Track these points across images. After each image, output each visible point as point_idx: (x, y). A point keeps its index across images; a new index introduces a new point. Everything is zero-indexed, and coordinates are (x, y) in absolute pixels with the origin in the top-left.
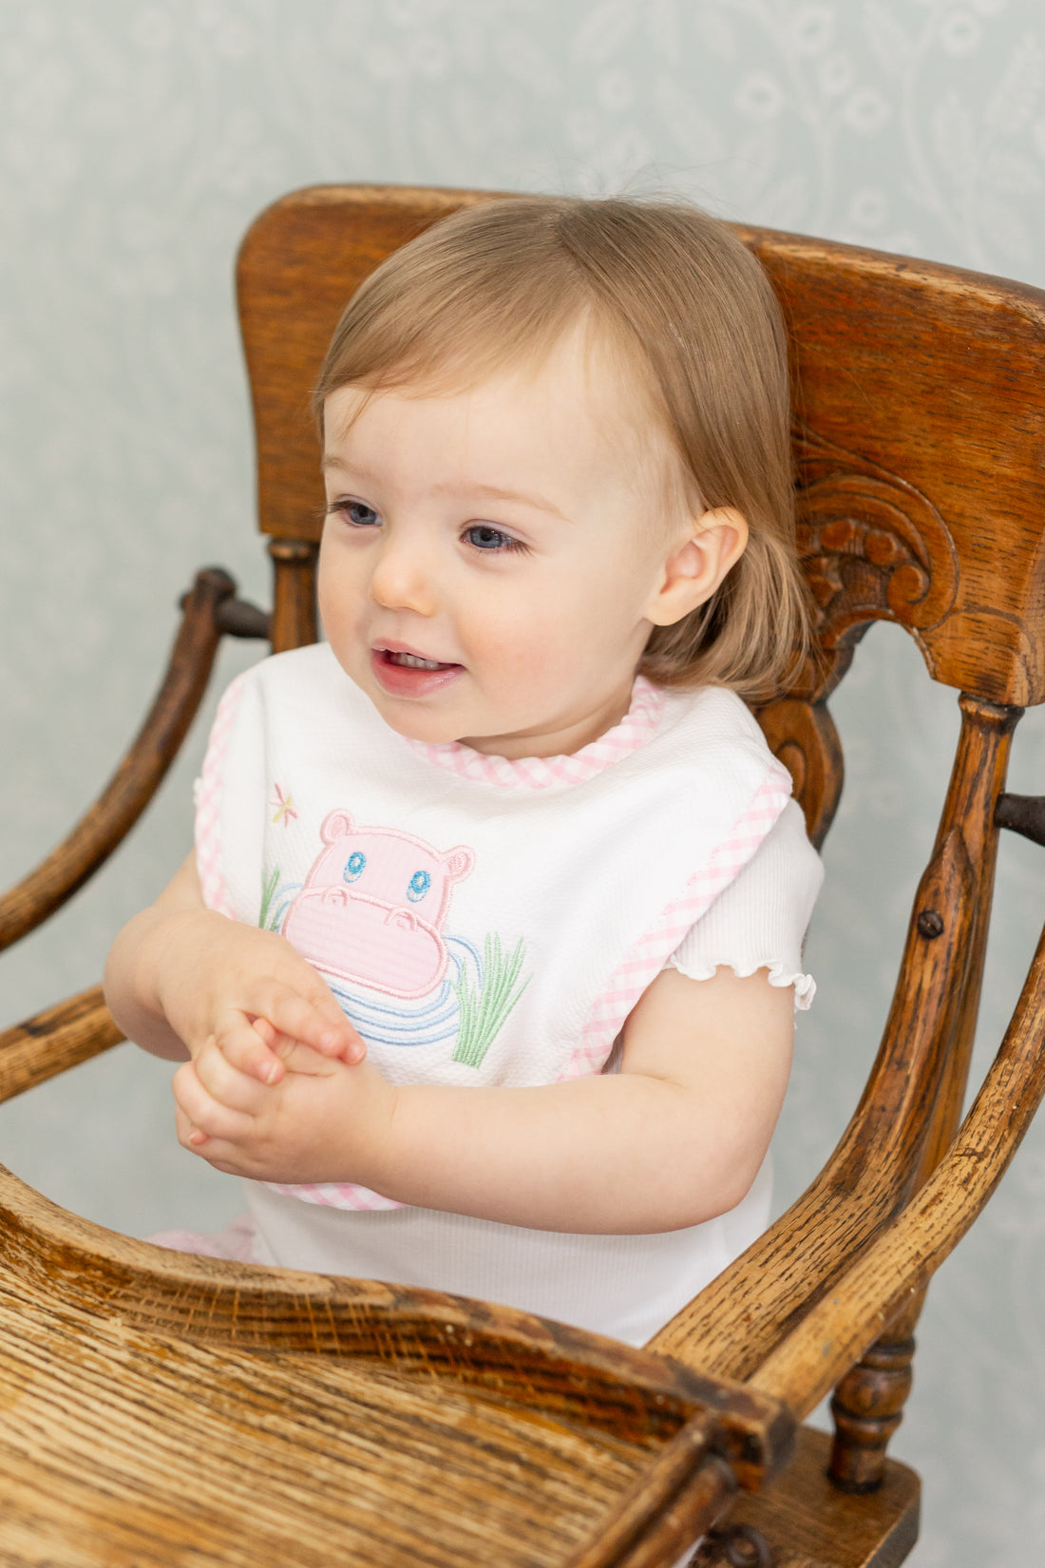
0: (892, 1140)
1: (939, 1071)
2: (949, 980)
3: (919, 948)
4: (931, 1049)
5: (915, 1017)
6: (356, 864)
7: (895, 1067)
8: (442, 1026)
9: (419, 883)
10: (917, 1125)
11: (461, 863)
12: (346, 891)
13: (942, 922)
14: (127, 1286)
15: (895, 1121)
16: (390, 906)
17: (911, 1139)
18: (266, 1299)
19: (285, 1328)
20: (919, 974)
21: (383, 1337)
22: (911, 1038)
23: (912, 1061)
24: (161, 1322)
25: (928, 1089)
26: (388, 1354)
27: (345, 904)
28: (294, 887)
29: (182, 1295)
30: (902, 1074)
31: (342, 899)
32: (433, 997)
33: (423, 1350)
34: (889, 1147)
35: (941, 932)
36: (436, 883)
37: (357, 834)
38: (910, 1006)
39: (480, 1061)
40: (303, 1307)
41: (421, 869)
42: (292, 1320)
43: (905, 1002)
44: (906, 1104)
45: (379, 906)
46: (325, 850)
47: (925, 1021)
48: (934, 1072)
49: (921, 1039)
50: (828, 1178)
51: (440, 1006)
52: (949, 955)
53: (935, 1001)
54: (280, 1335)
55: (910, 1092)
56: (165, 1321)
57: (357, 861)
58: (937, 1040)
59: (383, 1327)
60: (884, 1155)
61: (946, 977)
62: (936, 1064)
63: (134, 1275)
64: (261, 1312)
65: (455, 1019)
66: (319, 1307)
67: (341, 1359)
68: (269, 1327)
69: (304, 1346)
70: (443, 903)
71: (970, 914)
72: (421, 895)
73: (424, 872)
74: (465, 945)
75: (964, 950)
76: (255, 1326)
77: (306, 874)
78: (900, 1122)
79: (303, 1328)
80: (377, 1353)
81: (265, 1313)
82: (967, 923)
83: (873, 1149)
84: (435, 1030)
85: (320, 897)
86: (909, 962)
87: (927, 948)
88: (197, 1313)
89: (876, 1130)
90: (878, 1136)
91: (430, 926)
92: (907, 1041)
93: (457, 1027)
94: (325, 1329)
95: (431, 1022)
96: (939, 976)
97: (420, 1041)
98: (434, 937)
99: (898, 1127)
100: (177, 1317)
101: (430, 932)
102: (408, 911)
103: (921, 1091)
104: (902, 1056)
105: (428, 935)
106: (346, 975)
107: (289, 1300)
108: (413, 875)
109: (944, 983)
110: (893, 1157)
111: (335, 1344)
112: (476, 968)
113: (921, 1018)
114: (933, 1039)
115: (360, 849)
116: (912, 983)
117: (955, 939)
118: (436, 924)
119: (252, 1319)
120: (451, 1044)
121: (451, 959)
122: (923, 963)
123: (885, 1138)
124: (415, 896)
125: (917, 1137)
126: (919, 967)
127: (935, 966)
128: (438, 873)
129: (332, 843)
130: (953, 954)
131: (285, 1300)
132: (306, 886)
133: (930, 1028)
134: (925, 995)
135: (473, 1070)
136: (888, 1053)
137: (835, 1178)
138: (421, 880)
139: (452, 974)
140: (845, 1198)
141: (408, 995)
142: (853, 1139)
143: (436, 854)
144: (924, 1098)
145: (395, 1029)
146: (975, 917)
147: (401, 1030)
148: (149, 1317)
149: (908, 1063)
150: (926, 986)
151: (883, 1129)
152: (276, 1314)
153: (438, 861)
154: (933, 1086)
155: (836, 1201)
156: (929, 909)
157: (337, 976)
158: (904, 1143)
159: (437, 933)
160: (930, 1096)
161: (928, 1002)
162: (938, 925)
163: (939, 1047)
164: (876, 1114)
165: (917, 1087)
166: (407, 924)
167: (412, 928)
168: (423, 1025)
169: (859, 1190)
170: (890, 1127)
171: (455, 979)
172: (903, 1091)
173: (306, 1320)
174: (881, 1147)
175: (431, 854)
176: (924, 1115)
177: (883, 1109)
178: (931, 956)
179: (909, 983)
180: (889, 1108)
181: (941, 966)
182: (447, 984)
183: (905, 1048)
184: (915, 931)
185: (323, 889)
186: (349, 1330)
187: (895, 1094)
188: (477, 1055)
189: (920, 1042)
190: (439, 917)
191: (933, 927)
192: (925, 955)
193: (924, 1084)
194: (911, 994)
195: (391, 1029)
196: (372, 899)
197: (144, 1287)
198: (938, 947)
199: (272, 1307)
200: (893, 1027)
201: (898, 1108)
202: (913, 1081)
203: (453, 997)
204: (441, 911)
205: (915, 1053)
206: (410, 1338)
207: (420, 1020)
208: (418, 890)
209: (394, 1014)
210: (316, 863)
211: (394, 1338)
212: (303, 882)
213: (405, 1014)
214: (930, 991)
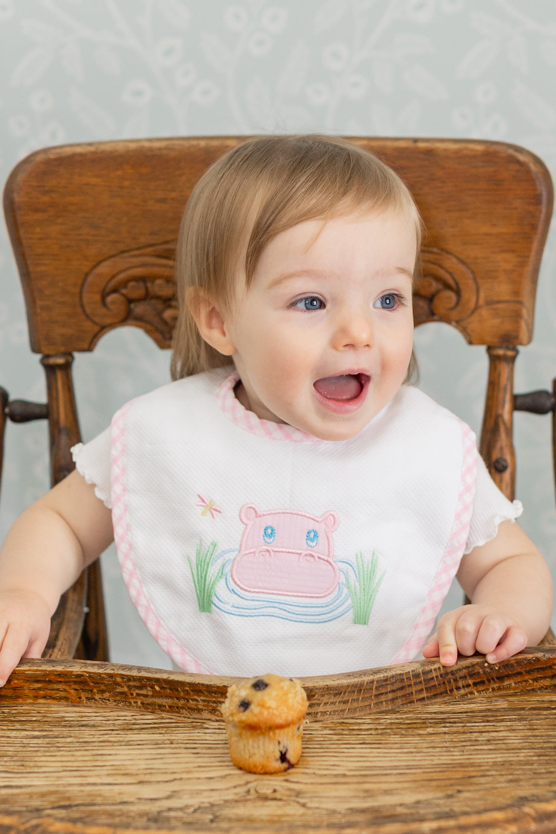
6: (269, 532)
8: (344, 607)
11: (331, 520)
12: (268, 548)
14: (312, 699)
18: (390, 680)
19: (399, 694)
21: (449, 682)
24: (332, 713)
26: (451, 691)
27: (270, 556)
28: (233, 551)
29: (345, 693)
31: (267, 553)
32: (335, 593)
33: (470, 682)
37: (264, 515)
39: (368, 621)
40: (409, 679)
41: (310, 529)
42: (402, 688)
45: (292, 553)
51: (340, 597)
54: (396, 698)
56: (335, 711)
59: (450, 676)
63: (317, 691)
64: (387, 688)
65: (349, 602)
66: (417, 676)
67: (427, 702)
68: (390, 696)
69: (408, 701)
70: (329, 544)
72: (315, 543)
73: (313, 530)
74: (346, 563)
76: (383, 698)
77: (238, 543)
79: (408, 691)
80: (446, 692)
81: (389, 688)
84: (340, 609)
85: (253, 555)
88: (353, 700)
91: (326, 558)
93: (351, 606)
94: (419, 687)
95: (338, 606)
97: (334, 617)
98: (329, 563)
100: (342, 707)
101: (327, 561)
102: (311, 553)
105: (326, 562)
106: (284, 593)
107: (402, 677)
108: (306, 533)
111: (425, 695)
112: (354, 572)
115: (269, 524)
118: (329, 556)
119: (382, 694)
120: (350, 615)
121: (341, 572)
124: (312, 544)
128: (320, 528)
131: (400, 678)
132: (241, 549)
135: (365, 626)
138: (312, 534)
139: (342, 579)
141: (322, 595)
143: (316, 519)
145: (320, 615)
147: (323, 614)
148: (325, 712)
152: (395, 687)
153: (318, 522)
159: (330, 560)
166: (312, 559)
167: (316, 561)
168: (334, 609)
171: (344, 581)
173: (410, 686)
175: (313, 519)
182: (341, 585)
186: (432, 684)
188: (365, 618)
190: (329, 551)
195: (317, 615)
196: (286, 550)
197: (323, 696)
199: (392, 684)
203: (345, 591)
204: (329, 548)
206: (464, 677)
207: (331, 606)
208: (312, 540)
209: (317, 607)
210: (243, 536)
211: (456, 680)
212: (238, 548)
213: (323, 605)
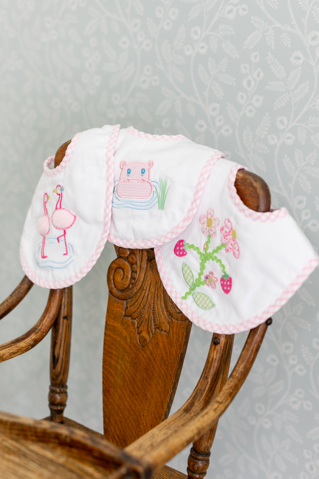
0: (202, 398)
1: (217, 380)
2: (221, 356)
3: (213, 347)
4: (215, 375)
5: (211, 366)
7: (205, 379)
8: (155, 202)
9: (143, 171)
10: (209, 395)
11: (151, 164)
12: (128, 178)
13: (219, 340)
15: (203, 394)
16: (138, 179)
17: (207, 399)
20: (213, 354)
22: (210, 371)
23: (209, 377)
25: (213, 385)
27: (129, 181)
28: (117, 181)
30: (206, 381)
32: (152, 196)
34: (201, 400)
35: (219, 343)
36: (147, 170)
37: (128, 165)
38: (210, 362)
39: (164, 208)
41: (143, 168)
43: (209, 361)
44: (207, 389)
45: (136, 179)
46: (122, 171)
47: (213, 367)
48: (215, 381)
49: (212, 371)
50: (183, 408)
51: (154, 198)
52: (221, 349)
53: (217, 362)
55: (208, 386)
57: (129, 171)
58: (217, 372)
60: (199, 402)
61: (220, 355)
62: (216, 378)
70: (149, 174)
71: (227, 339)
74: (156, 182)
75: (225, 349)
77: (119, 177)
78: (205, 394)
82: (226, 341)
83: (196, 401)
84: (153, 204)
86: (210, 350)
87: (215, 347)
89: (198, 396)
90: (199, 397)
91: (147, 180)
92: (209, 372)
95: (153, 202)
96: (218, 355)
97: (151, 207)
98: (149, 182)
99: (204, 395)
102: (143, 178)
103: (211, 386)
104: (207, 376)
105: (147, 182)
106: (133, 197)
108: (141, 170)
109: (219, 357)
110: (202, 403)
112: (159, 186)
113: (213, 366)
114: (216, 372)
116: (211, 356)
117: (223, 345)
118: (149, 179)
121: (153, 186)
122: (214, 351)
123: (200, 398)
124: (143, 175)
125: (209, 398)
126: (213, 352)
127: (217, 352)
128: (146, 168)
129: (123, 168)
130: (222, 349)
132: (120, 180)
133: (215, 369)
134: (214, 360)
135: (163, 210)
136: (203, 375)
137: (185, 408)
138: (143, 170)
140: (187, 413)
141: (147, 197)
142: (192, 397)
143: (145, 164)
144: (212, 388)
146: (229, 340)
147: (147, 206)
149: (208, 378)
150: (214, 357)
151: (200, 395)
154: (215, 384)
155: (184, 414)
156: (216, 337)
157: (131, 198)
158: (205, 399)
159: (149, 181)
160: (214, 387)
161: (215, 362)
162: (218, 341)
163: (217, 374)
164: (199, 391)
165: (210, 384)
166: (143, 181)
167: (144, 182)
169: (191, 411)
170: (202, 395)
171: (155, 191)
172: (206, 385)
174: (199, 400)
175: (144, 164)
176: (212, 392)
177: (201, 390)
178: (216, 349)
179: (210, 356)
180: (202, 390)
181: (219, 352)
182: (154, 193)
183: (208, 374)
184: (213, 342)
185: (123, 179)
187: (204, 386)
188: (163, 206)
189: (212, 373)
190: (149, 177)
191: (217, 342)
192: (215, 349)
193: (212, 384)
194: (211, 359)
196: (134, 178)
198: (218, 347)
200: (205, 368)
201: (204, 390)
202: (209, 383)
203: (156, 195)
204: (149, 176)
205: (210, 375)
208: (143, 173)
209: (145, 203)
210: (121, 174)
213: (147, 202)
214: (216, 359)
